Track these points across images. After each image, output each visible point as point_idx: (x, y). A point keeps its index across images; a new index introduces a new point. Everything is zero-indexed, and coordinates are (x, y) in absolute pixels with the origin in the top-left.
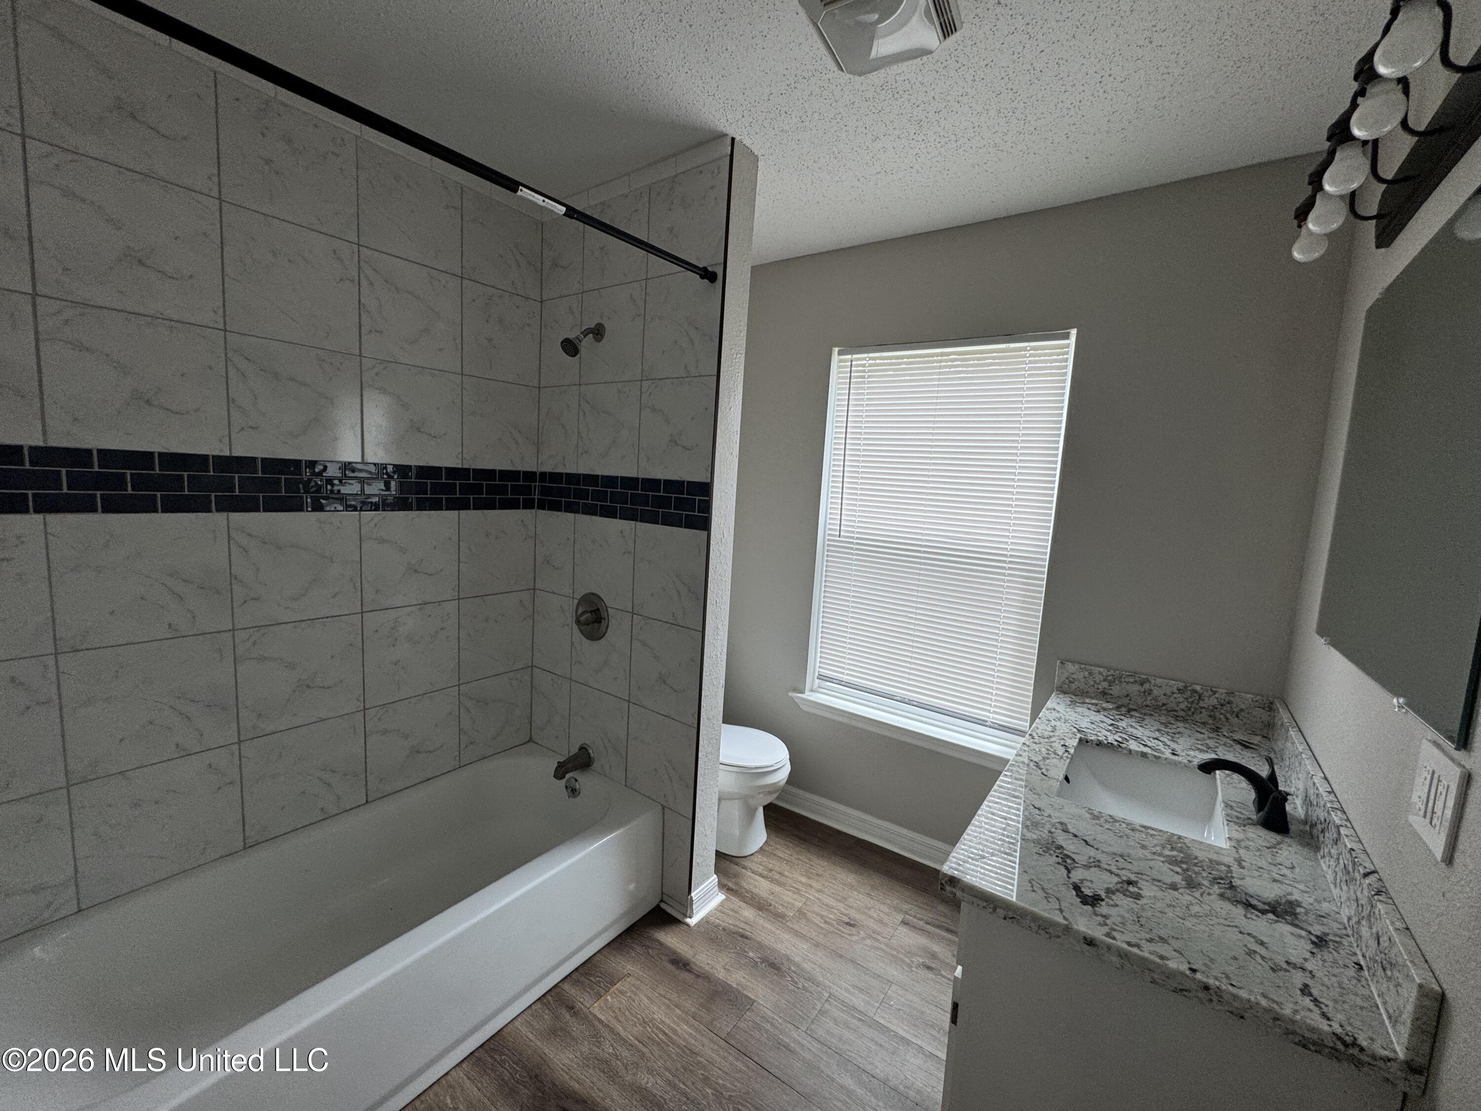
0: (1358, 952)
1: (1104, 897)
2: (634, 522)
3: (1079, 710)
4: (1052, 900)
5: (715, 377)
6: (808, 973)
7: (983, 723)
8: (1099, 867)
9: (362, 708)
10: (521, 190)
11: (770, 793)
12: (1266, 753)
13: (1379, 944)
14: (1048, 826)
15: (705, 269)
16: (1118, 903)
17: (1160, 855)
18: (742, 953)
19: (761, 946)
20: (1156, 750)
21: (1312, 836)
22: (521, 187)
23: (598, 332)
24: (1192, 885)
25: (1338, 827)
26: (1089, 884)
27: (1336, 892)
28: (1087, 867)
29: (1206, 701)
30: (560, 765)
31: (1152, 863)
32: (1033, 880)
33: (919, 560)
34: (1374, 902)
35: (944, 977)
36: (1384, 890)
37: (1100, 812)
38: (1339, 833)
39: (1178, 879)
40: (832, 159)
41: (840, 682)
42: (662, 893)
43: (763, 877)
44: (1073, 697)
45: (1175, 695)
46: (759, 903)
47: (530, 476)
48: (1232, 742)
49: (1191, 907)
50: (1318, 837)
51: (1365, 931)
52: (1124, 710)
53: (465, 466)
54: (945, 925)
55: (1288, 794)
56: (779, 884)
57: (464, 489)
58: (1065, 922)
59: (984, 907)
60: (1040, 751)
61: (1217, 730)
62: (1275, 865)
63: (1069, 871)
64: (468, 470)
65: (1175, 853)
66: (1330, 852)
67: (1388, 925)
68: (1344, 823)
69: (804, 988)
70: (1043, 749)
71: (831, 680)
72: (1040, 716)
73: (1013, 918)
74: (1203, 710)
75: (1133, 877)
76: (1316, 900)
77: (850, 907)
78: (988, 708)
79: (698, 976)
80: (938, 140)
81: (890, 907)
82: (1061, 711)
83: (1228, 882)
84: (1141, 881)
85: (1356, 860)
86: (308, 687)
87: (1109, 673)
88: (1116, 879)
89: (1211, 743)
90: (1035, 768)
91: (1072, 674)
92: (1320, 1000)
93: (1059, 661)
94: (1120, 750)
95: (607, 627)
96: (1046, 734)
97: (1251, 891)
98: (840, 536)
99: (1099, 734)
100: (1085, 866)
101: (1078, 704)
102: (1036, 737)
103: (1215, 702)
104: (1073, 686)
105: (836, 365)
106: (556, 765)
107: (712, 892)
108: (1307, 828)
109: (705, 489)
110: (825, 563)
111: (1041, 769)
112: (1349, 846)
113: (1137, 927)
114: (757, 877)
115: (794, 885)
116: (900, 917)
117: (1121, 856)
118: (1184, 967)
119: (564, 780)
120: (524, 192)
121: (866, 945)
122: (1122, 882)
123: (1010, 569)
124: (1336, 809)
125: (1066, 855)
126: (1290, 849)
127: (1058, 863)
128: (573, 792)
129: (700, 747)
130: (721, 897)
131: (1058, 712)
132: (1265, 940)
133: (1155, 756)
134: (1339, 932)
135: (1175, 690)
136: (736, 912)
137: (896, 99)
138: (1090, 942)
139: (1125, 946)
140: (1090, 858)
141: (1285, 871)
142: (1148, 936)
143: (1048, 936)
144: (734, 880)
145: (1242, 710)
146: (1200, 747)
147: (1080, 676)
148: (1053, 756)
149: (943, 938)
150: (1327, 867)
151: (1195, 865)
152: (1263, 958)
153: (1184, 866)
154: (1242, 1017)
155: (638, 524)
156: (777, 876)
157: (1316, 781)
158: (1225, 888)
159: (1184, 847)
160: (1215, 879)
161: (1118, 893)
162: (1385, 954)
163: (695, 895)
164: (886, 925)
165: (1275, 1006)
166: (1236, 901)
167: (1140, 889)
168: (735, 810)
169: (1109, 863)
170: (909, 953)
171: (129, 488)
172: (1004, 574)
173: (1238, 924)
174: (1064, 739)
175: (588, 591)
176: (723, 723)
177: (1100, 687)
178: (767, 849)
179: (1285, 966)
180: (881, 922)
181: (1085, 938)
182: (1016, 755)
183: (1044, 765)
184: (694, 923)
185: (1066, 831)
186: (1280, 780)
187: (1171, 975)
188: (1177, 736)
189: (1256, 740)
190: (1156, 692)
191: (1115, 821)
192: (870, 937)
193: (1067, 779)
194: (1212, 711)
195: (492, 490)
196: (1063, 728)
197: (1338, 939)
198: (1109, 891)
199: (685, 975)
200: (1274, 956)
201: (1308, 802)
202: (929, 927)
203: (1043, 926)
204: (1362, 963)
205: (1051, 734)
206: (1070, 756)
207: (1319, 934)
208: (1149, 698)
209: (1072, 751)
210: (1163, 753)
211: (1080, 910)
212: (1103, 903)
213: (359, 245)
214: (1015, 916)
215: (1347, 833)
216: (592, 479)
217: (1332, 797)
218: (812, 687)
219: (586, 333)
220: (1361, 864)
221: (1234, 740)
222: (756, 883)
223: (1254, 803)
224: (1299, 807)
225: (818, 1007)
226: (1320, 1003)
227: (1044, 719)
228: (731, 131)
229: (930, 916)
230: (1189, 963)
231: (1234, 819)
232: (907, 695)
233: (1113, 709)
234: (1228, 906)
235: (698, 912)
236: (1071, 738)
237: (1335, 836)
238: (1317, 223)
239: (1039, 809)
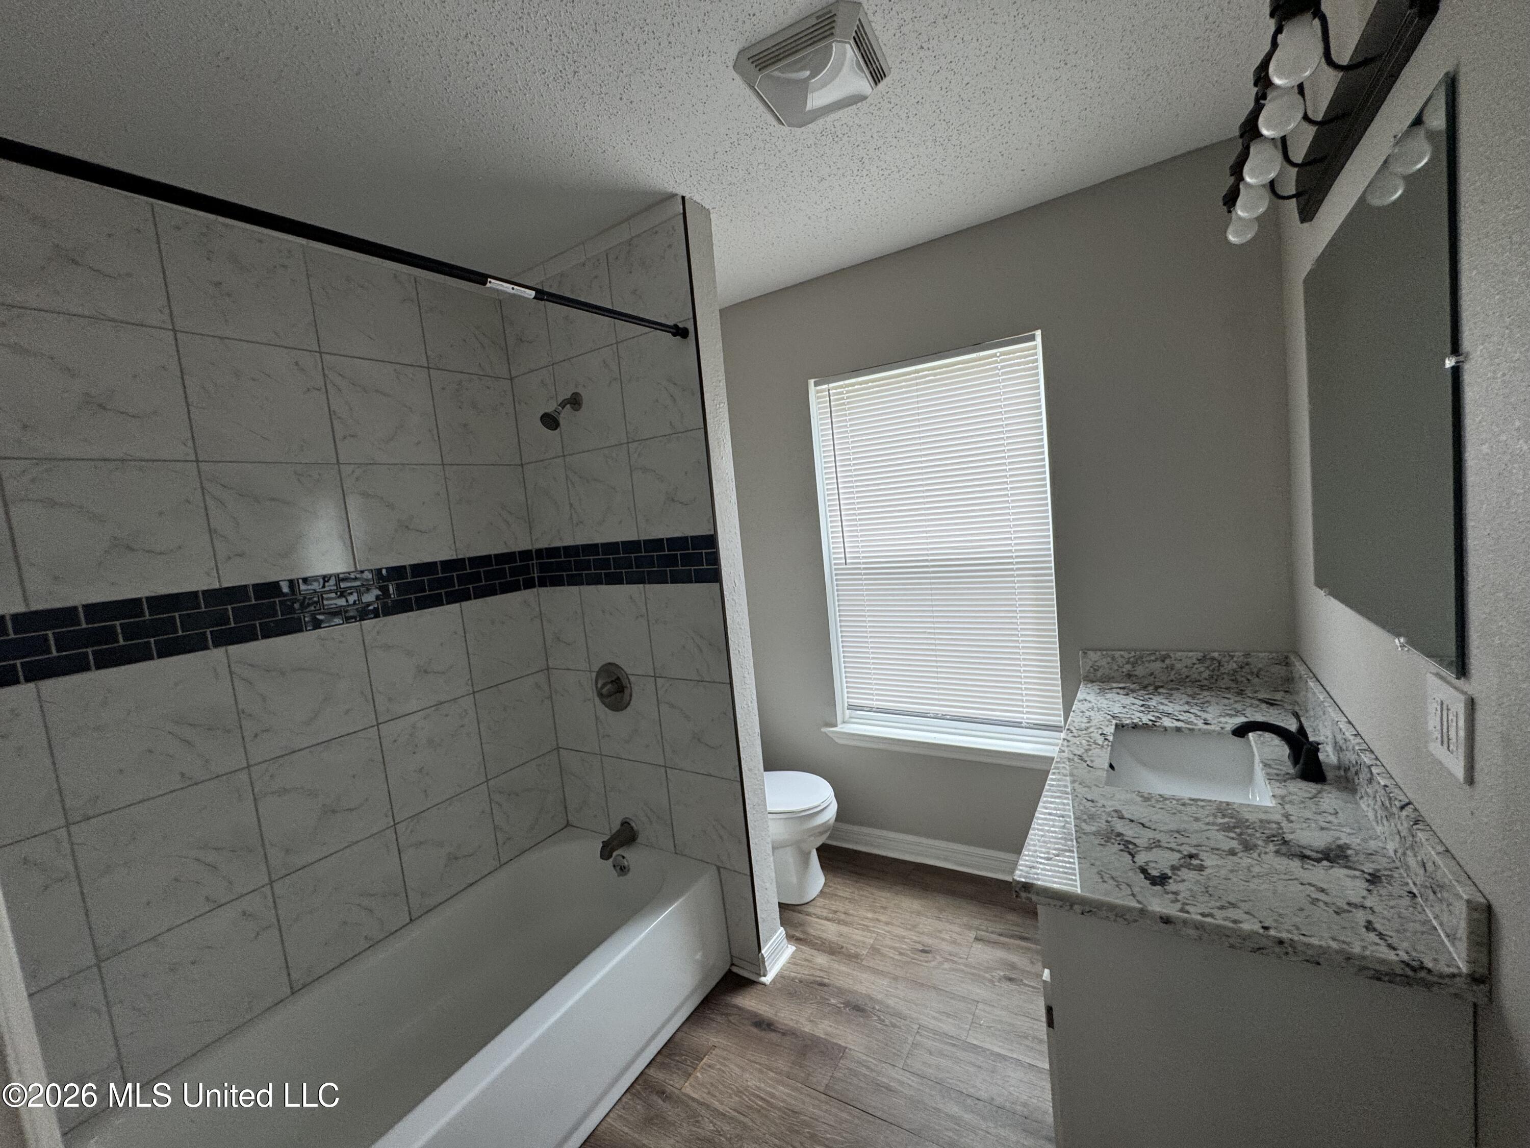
0: (1410, 881)
1: (1170, 875)
2: (642, 585)
3: (1109, 696)
4: (1123, 887)
5: (703, 430)
6: (892, 1008)
7: (1018, 725)
8: (1160, 846)
9: (392, 824)
10: (490, 282)
11: (821, 833)
12: (1290, 707)
13: (1425, 870)
14: (1104, 817)
15: (676, 326)
16: (1185, 878)
17: (1214, 824)
18: (824, 1002)
19: (841, 992)
20: (1188, 723)
21: (1347, 780)
22: (489, 280)
23: (575, 401)
24: (1248, 847)
25: (1369, 767)
26: (1153, 865)
27: (1379, 829)
28: (1149, 849)
29: (1226, 667)
30: (605, 845)
31: (1208, 834)
32: (1101, 871)
33: (929, 575)
34: (1414, 832)
35: (1026, 985)
36: (1420, 818)
37: (1149, 794)
38: (1372, 773)
39: (1234, 844)
40: (782, 203)
41: (871, 709)
42: (732, 956)
43: (829, 920)
44: (1101, 684)
45: (1196, 666)
46: (831, 947)
47: (526, 555)
48: (1257, 703)
49: (1252, 869)
50: (1353, 779)
51: (1411, 861)
52: (1151, 688)
53: (460, 557)
54: (1017, 933)
55: (1319, 744)
56: (845, 923)
57: (462, 580)
58: (1140, 906)
59: (1061, 907)
60: (1081, 744)
61: (1241, 693)
62: (1320, 814)
63: (1133, 856)
64: (463, 560)
65: (1226, 820)
66: (1367, 793)
67: (1430, 852)
68: (1375, 762)
69: (894, 1026)
70: (1084, 741)
71: (861, 708)
72: (1073, 709)
73: (1091, 911)
74: (1225, 676)
75: (1194, 851)
76: (1362, 840)
77: (921, 934)
78: (1021, 709)
79: (784, 1034)
80: (881, 172)
81: (960, 926)
82: (1093, 701)
83: (1280, 838)
84: (1201, 853)
85: (1391, 795)
86: (334, 812)
87: (1131, 655)
88: (1178, 855)
89: (1239, 706)
90: (1080, 761)
91: (1096, 662)
92: (1385, 932)
93: (1080, 652)
94: (1155, 728)
95: (631, 695)
96: (1083, 726)
97: (1304, 842)
98: (846, 564)
99: (1133, 717)
100: (1146, 848)
101: (1107, 691)
102: (1074, 731)
103: (1235, 666)
104: (1099, 674)
105: (814, 397)
106: (601, 845)
107: (782, 945)
108: (1342, 773)
109: (710, 542)
110: (836, 593)
111: (1086, 761)
112: (1383, 783)
113: (1206, 898)
114: (823, 922)
115: (861, 922)
116: (972, 934)
117: (1178, 832)
118: (1257, 927)
119: (611, 860)
120: (493, 284)
121: (946, 969)
122: (1185, 857)
123: (1018, 569)
124: (1365, 750)
125: (1127, 841)
126: (1330, 795)
127: (1122, 850)
128: (623, 870)
129: (746, 800)
130: (791, 949)
131: (1090, 702)
132: (1325, 886)
133: (1190, 729)
134: (1389, 866)
135: (1195, 661)
136: (808, 961)
137: (837, 142)
138: (1166, 920)
139: (1199, 917)
140: (1149, 839)
141: (1330, 818)
142: (1218, 904)
143: (1126, 923)
144: (800, 929)
145: (1260, 669)
146: (1229, 712)
147: (1103, 662)
148: (1094, 746)
149: (1019, 947)
150: (1367, 807)
151: (1248, 827)
152: (1326, 903)
153: (1238, 830)
154: (1318, 964)
155: (647, 586)
156: (843, 917)
157: (1341, 726)
158: (1280, 844)
159: (1235, 813)
160: (1268, 837)
161: (1183, 869)
162: (1433, 879)
163: (766, 952)
164: (960, 945)
165: (1344, 946)
166: (1292, 855)
167: (1202, 860)
168: (789, 857)
169: (1168, 841)
170: (988, 968)
171: (121, 639)
172: (1013, 576)
173: (1298, 877)
174: (1100, 728)
175: (604, 663)
176: (765, 770)
177: (1124, 670)
178: (827, 890)
179: (1346, 907)
180: (954, 942)
181: (1161, 918)
182: (1059, 752)
183: (1088, 756)
184: (770, 981)
185: (1122, 817)
186: (1309, 731)
187: (1247, 937)
188: (1206, 705)
189: (1278, 696)
190: (1178, 666)
191: (1166, 799)
192: (947, 960)
193: (1111, 766)
194: (1233, 675)
195: (489, 575)
196: (1097, 718)
197: (1390, 873)
198: (1173, 868)
199: (772, 1035)
200: (1335, 900)
201: (1338, 749)
202: (1002, 939)
203: (1118, 913)
204: (1415, 891)
205: (1088, 725)
206: (1110, 744)
207: (1371, 871)
208: (1173, 672)
209: (1111, 738)
210: (1196, 725)
211: (1151, 891)
212: (1171, 881)
213: (320, 353)
214: (1092, 909)
215: (1378, 771)
216: (592, 548)
217: (1358, 740)
218: (844, 718)
219: (563, 405)
220: (1396, 799)
221: (1260, 700)
222: (823, 928)
223: (1289, 757)
224: (1331, 753)
225: (910, 1039)
226: (1385, 935)
227: (1077, 711)
228: (681, 191)
229: (1002, 927)
230: (1261, 922)
231: (1274, 777)
232: (939, 710)
233: (1140, 690)
234: (1285, 861)
235: (771, 969)
236: (1107, 726)
237: (1369, 775)
238: (1245, 209)
239: (1092, 801)
